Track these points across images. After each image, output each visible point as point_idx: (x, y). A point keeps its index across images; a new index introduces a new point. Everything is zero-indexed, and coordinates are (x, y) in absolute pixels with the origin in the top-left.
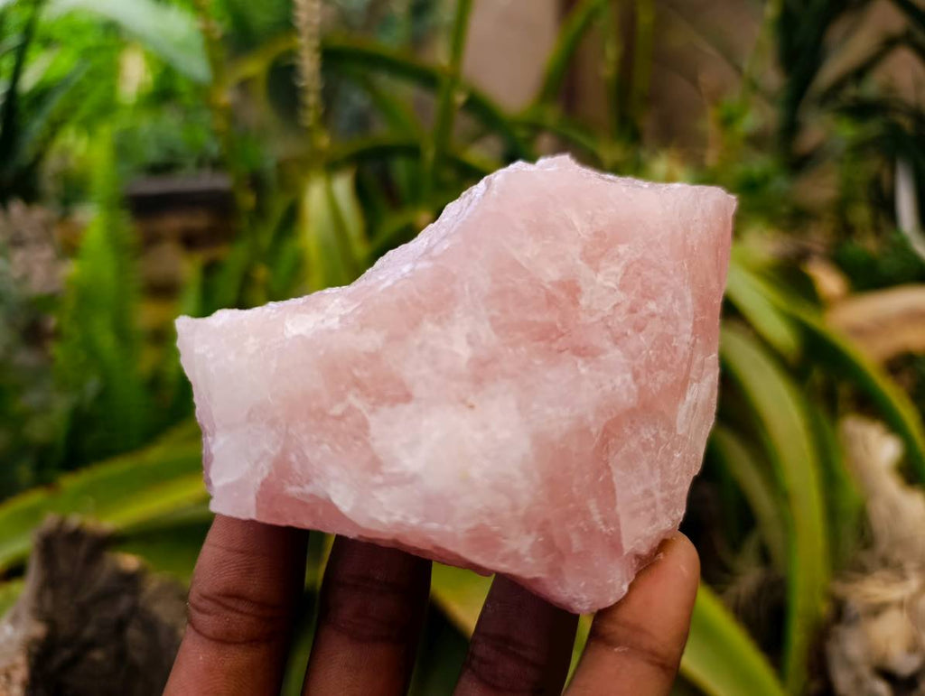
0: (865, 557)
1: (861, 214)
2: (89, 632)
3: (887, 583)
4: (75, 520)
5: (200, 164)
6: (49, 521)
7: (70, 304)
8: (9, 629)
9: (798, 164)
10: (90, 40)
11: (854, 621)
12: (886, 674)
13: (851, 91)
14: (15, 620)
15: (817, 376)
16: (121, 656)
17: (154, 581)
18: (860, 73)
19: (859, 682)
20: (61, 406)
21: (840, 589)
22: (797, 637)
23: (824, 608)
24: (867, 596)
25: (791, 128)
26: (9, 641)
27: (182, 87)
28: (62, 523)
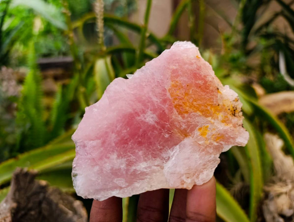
0: (274, 178)
1: (268, 69)
2: (30, 205)
3: (281, 187)
4: (26, 169)
5: (59, 54)
6: (17, 169)
7: (21, 100)
8: (4, 205)
9: (248, 53)
10: (24, 14)
11: (272, 199)
12: (282, 216)
13: (264, 30)
14: (6, 202)
15: (257, 120)
16: (40, 213)
17: (51, 189)
18: (267, 24)
19: (274, 218)
20: (18, 132)
21: (267, 189)
22: (254, 204)
23: (262, 195)
24: (276, 191)
25: (246, 42)
26: (5, 209)
27: (53, 29)
28: (22, 170)
